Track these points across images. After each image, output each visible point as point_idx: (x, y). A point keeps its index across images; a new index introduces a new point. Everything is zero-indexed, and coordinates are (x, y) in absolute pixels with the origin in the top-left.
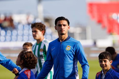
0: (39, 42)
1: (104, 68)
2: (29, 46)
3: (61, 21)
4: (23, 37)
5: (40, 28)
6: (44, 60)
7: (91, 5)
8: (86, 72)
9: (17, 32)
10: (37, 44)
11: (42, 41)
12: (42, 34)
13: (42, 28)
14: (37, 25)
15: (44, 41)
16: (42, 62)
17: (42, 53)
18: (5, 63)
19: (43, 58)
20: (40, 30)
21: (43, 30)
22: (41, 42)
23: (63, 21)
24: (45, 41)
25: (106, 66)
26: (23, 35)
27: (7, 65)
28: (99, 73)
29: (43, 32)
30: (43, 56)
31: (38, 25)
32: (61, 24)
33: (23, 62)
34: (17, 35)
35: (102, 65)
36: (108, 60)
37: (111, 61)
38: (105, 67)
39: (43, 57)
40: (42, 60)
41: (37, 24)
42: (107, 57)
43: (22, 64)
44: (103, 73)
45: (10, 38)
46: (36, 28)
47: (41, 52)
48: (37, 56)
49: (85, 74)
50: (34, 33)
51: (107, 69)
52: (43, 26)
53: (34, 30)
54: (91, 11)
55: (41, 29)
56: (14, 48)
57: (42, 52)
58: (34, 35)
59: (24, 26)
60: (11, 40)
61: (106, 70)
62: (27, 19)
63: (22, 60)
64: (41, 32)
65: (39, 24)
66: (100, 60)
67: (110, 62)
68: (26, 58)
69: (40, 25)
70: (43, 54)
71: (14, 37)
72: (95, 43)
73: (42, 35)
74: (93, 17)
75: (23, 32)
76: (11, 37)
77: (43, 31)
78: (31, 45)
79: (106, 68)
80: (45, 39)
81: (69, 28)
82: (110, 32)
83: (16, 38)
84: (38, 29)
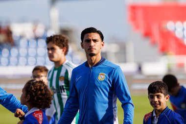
0: (58, 65)
1: (156, 107)
2: (41, 71)
3: (89, 34)
4: (27, 59)
5: (60, 43)
6: (65, 94)
7: (134, 8)
8: (130, 115)
9: (19, 51)
10: (55, 69)
11: (64, 65)
12: (64, 53)
13: (64, 43)
14: (55, 39)
15: (66, 64)
16: (63, 97)
17: (62, 83)
18: (5, 100)
19: (64, 92)
20: (59, 46)
21: (64, 46)
22: (62, 66)
23: (92, 34)
24: (68, 65)
25: (160, 103)
26: (27, 56)
27: (8, 103)
28: (148, 114)
29: (65, 50)
30: (64, 87)
31: (57, 39)
32: (90, 38)
33: (29, 98)
34: (18, 56)
35: (153, 103)
36: (162, 95)
37: (168, 96)
38: (158, 106)
39: (64, 89)
40: (63, 93)
41: (56, 37)
42: (161, 90)
43: (28, 101)
44: (154, 115)
45: (7, 60)
46: (54, 43)
47: (61, 81)
48: (55, 87)
49: (128, 118)
50: (50, 52)
51: (161, 109)
52: (65, 40)
53: (50, 47)
54: (134, 18)
55: (62, 45)
56: (14, 76)
57: (63, 81)
58: (50, 54)
59: (28, 42)
60: (9, 64)
61: (159, 110)
62: (34, 31)
63: (29, 95)
64: (62, 50)
65: (58, 37)
66: (151, 94)
67: (166, 97)
68: (33, 91)
69: (60, 38)
70: (64, 84)
71: (13, 59)
72: (140, 69)
73: (63, 55)
74: (137, 27)
75: (28, 51)
76: (9, 60)
77: (65, 48)
78: (46, 70)
79: (159, 108)
80: (67, 61)
81: (103, 45)
82: (164, 50)
83: (16, 60)
84: (57, 45)
